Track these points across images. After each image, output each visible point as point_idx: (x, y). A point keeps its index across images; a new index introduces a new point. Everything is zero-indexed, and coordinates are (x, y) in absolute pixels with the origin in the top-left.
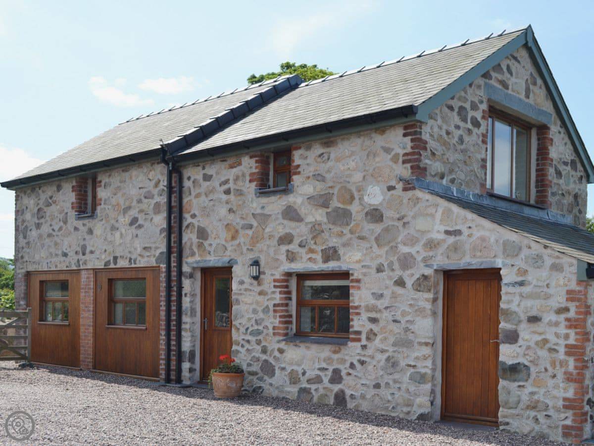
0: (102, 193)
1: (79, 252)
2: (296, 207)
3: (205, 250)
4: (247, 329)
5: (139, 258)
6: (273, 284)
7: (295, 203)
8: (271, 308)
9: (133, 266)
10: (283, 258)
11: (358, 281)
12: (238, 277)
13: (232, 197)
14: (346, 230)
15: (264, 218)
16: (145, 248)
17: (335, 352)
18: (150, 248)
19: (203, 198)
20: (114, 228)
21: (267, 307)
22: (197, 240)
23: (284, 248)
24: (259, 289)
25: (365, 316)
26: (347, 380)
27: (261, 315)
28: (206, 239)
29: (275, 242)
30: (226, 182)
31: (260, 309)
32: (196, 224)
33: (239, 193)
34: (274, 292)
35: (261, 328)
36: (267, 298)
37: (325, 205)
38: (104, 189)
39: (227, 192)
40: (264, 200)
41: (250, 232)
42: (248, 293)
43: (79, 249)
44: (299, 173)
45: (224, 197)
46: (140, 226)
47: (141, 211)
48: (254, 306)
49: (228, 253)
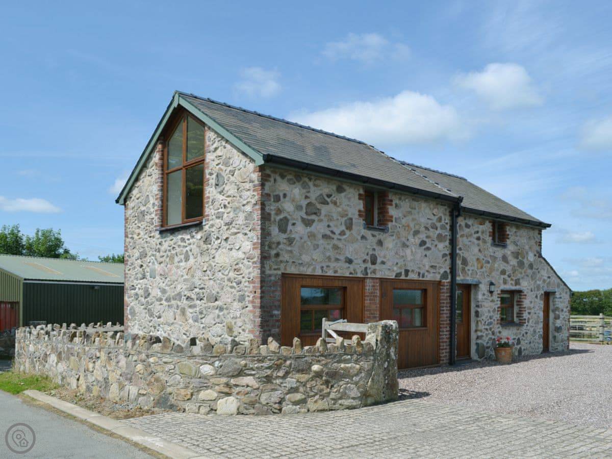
0: (392, 211)
1: (368, 261)
2: (507, 256)
3: (466, 272)
4: (485, 322)
5: (426, 274)
6: (497, 296)
7: (507, 253)
8: (496, 309)
9: (421, 279)
10: (501, 281)
11: (526, 295)
12: (482, 291)
13: (480, 242)
14: (523, 271)
15: (494, 259)
16: (432, 267)
17: (518, 330)
18: (436, 266)
19: (465, 238)
20: (405, 245)
21: (495, 309)
22: (462, 266)
23: (502, 277)
24: (491, 299)
25: (527, 311)
26: (522, 342)
27: (492, 314)
28: (466, 266)
29: (499, 273)
30: (477, 232)
31: (491, 310)
32: (462, 255)
33: (485, 242)
34: (498, 301)
35: (492, 320)
36: (494, 303)
37: (517, 258)
38: (394, 209)
39: (478, 239)
40: (495, 249)
41: (489, 265)
42: (486, 301)
43: (368, 258)
44: (508, 238)
45: (476, 242)
46: (428, 249)
47: (428, 237)
48: (489, 308)
49: (478, 276)
